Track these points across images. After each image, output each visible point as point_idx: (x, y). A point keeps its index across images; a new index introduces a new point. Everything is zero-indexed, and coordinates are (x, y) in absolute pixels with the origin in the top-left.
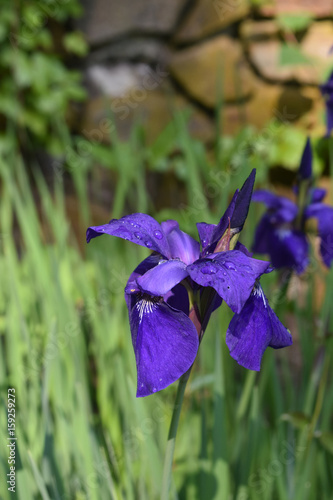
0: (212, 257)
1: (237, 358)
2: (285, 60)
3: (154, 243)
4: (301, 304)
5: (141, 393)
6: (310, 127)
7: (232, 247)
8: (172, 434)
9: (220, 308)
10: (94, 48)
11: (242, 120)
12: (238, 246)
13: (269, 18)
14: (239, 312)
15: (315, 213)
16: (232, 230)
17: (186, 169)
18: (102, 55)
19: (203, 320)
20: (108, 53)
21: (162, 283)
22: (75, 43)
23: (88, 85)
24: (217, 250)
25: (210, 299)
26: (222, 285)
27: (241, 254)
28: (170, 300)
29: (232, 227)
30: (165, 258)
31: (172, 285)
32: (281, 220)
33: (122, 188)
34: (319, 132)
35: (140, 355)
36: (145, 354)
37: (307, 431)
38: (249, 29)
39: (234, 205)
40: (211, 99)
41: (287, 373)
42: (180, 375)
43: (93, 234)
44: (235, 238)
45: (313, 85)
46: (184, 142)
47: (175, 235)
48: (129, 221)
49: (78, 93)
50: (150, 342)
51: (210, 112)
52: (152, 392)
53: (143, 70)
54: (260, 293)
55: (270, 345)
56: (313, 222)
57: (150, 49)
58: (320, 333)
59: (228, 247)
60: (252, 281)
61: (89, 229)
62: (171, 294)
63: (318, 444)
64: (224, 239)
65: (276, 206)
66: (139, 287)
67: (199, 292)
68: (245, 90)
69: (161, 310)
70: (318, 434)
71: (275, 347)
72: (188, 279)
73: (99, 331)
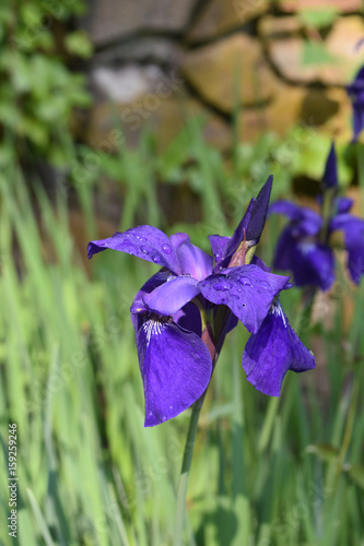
0: (226, 272)
1: (254, 383)
2: (308, 59)
3: (162, 258)
4: (328, 326)
5: (149, 422)
6: (337, 132)
7: (248, 261)
8: (185, 468)
9: (236, 328)
10: (99, 49)
11: (262, 126)
12: (255, 260)
13: (290, 14)
14: (255, 332)
15: (341, 225)
16: (248, 243)
17: (201, 181)
18: (108, 56)
19: (218, 342)
20: (114, 54)
21: (172, 300)
22: (78, 44)
23: (93, 89)
24: (232, 265)
25: (224, 319)
26: (237, 302)
27: (257, 269)
28: (181, 320)
29: (248, 240)
30: (174, 274)
31: (183, 303)
32: (304, 233)
33: (131, 202)
34: (345, 137)
35: (148, 381)
36: (153, 379)
37: (336, 464)
38: (268, 25)
39: (249, 215)
40: (227, 103)
41: (314, 402)
42: (192, 402)
43: (95, 249)
44: (251, 251)
45: (339, 86)
46: (198, 150)
47: (185, 249)
48: (134, 235)
49: (82, 98)
50: (159, 367)
51: (226, 117)
52: (162, 421)
53: (153, 72)
54: (279, 311)
55: (291, 369)
56: (340, 236)
57: (161, 49)
58: (349, 357)
59: (244, 261)
60: (270, 298)
61: (91, 244)
62: (182, 314)
63: (347, 477)
64: (239, 253)
65: (298, 218)
66: (146, 306)
67: (212, 311)
68: (265, 93)
69: (170, 331)
70: (347, 467)
71: (297, 371)
72: (199, 296)
73: (107, 359)
